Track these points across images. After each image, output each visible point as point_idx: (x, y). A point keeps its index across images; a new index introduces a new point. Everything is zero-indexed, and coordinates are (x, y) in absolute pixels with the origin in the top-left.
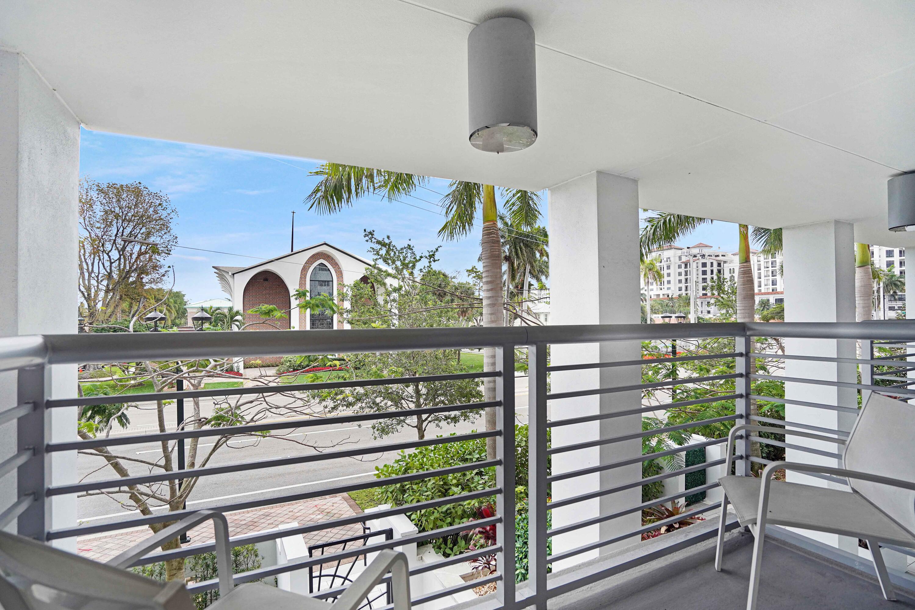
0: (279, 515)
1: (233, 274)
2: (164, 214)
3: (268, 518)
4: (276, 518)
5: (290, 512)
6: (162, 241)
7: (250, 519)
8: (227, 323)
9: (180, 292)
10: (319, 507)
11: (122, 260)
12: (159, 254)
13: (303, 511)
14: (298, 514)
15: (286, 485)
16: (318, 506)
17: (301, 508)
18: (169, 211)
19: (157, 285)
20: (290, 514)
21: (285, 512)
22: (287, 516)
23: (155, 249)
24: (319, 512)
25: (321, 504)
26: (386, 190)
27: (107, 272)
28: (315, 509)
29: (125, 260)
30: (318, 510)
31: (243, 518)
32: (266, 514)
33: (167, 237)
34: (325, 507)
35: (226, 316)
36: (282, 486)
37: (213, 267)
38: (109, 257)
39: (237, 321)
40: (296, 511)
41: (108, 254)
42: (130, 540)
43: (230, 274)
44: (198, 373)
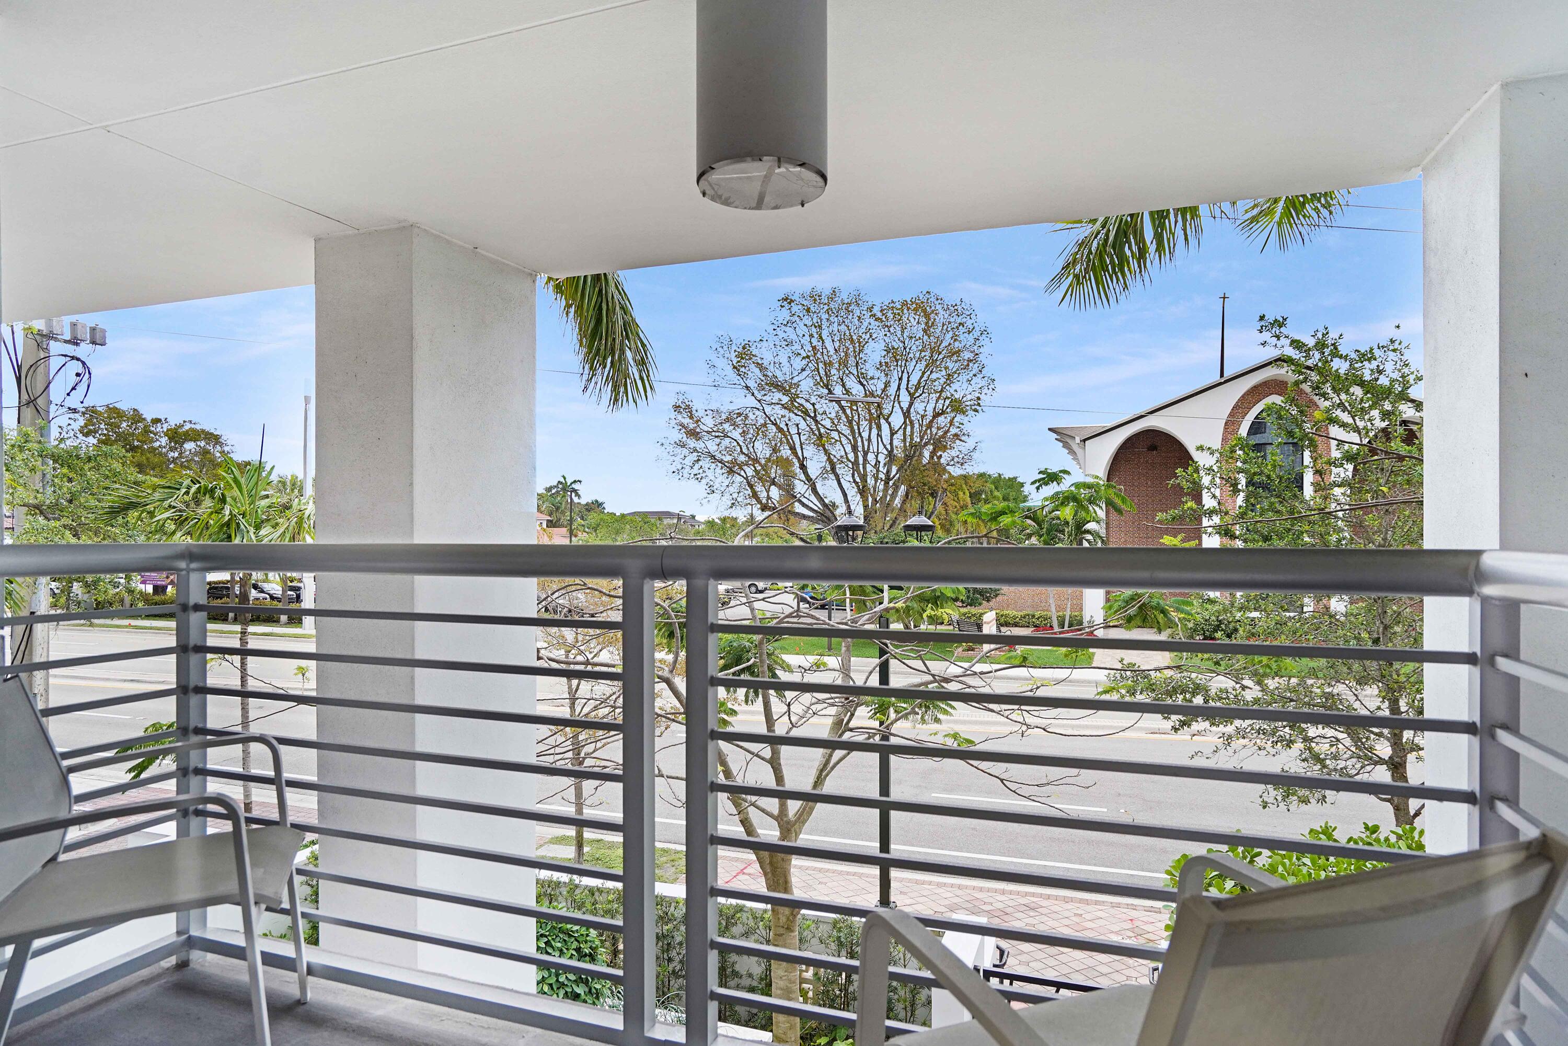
0: (1055, 916)
1: (1084, 441)
2: (966, 340)
3: (1032, 914)
4: (1044, 919)
5: (1076, 915)
6: (970, 389)
7: (1000, 905)
8: (1069, 536)
9: (1015, 478)
10: (1137, 923)
11: (909, 428)
12: (964, 412)
13: (1101, 922)
14: (1089, 925)
15: (1095, 865)
16: (1134, 922)
17: (1100, 914)
18: (976, 334)
19: (964, 467)
20: (1074, 919)
21: (1067, 914)
22: (1066, 922)
23: (958, 407)
24: (1131, 934)
25: (1145, 919)
26: (1271, 224)
27: (887, 449)
28: (1129, 925)
29: (912, 428)
30: (1132, 930)
31: (991, 900)
32: (1032, 905)
33: (978, 382)
34: (1149, 928)
35: (1067, 523)
36: (1086, 864)
37: (1050, 429)
38: (889, 424)
39: (1088, 532)
40: (1088, 916)
41: (887, 420)
42: (820, 880)
43: (1078, 440)
44: (1017, 629)
